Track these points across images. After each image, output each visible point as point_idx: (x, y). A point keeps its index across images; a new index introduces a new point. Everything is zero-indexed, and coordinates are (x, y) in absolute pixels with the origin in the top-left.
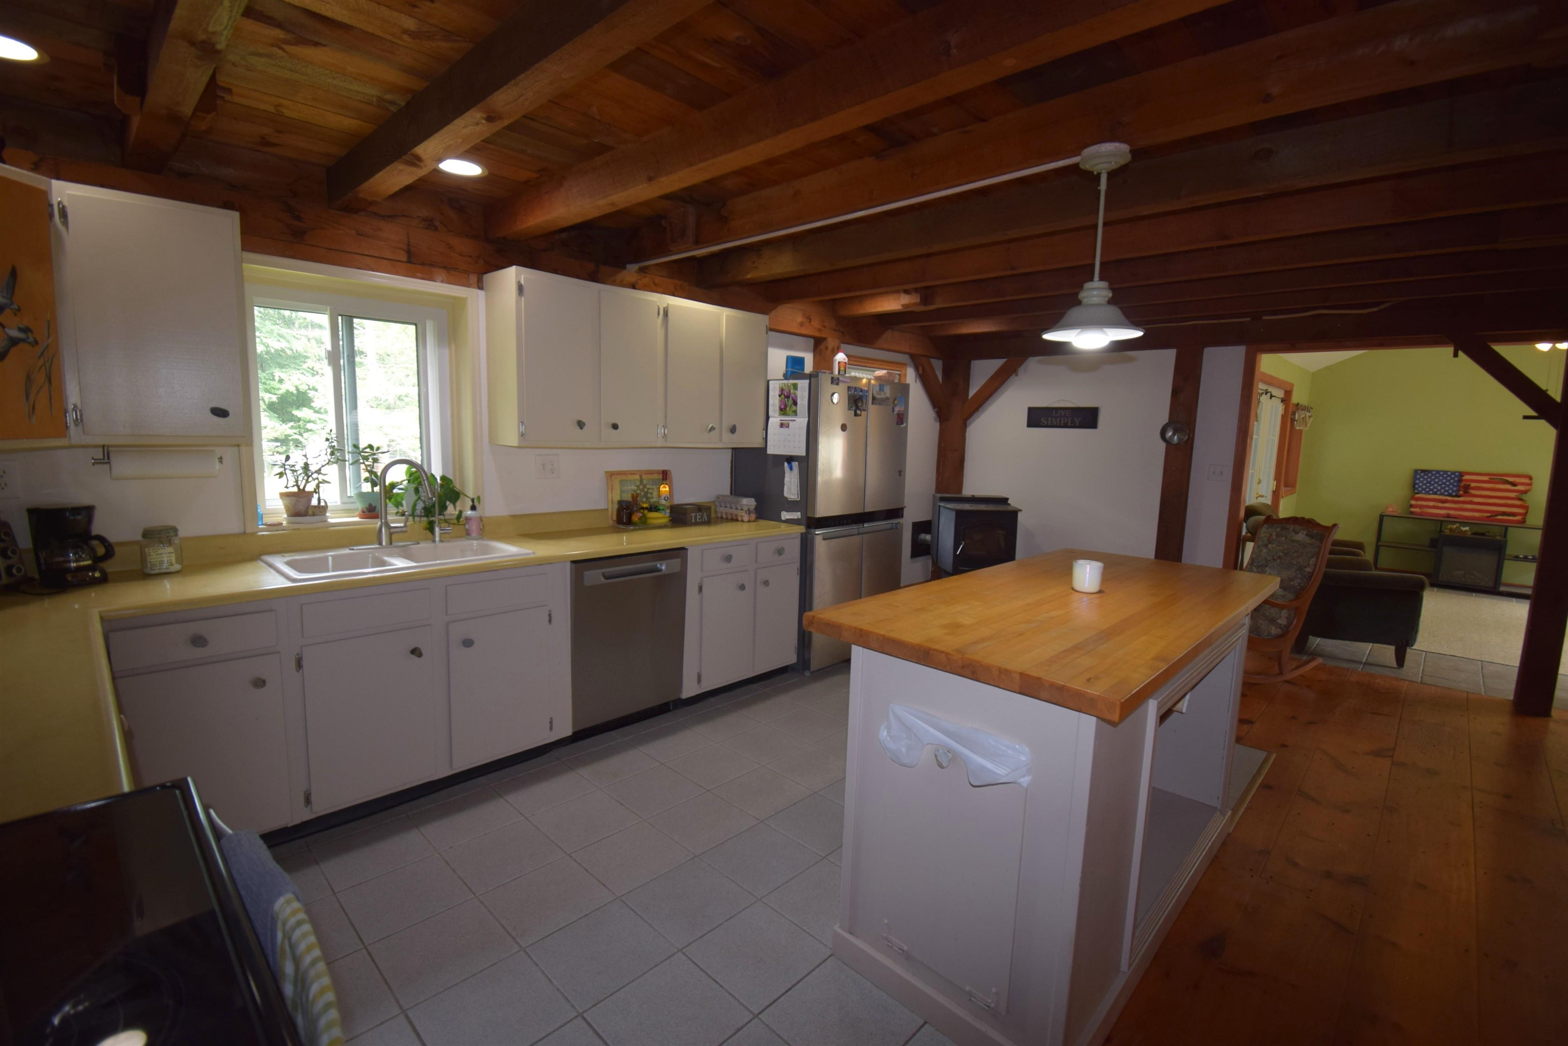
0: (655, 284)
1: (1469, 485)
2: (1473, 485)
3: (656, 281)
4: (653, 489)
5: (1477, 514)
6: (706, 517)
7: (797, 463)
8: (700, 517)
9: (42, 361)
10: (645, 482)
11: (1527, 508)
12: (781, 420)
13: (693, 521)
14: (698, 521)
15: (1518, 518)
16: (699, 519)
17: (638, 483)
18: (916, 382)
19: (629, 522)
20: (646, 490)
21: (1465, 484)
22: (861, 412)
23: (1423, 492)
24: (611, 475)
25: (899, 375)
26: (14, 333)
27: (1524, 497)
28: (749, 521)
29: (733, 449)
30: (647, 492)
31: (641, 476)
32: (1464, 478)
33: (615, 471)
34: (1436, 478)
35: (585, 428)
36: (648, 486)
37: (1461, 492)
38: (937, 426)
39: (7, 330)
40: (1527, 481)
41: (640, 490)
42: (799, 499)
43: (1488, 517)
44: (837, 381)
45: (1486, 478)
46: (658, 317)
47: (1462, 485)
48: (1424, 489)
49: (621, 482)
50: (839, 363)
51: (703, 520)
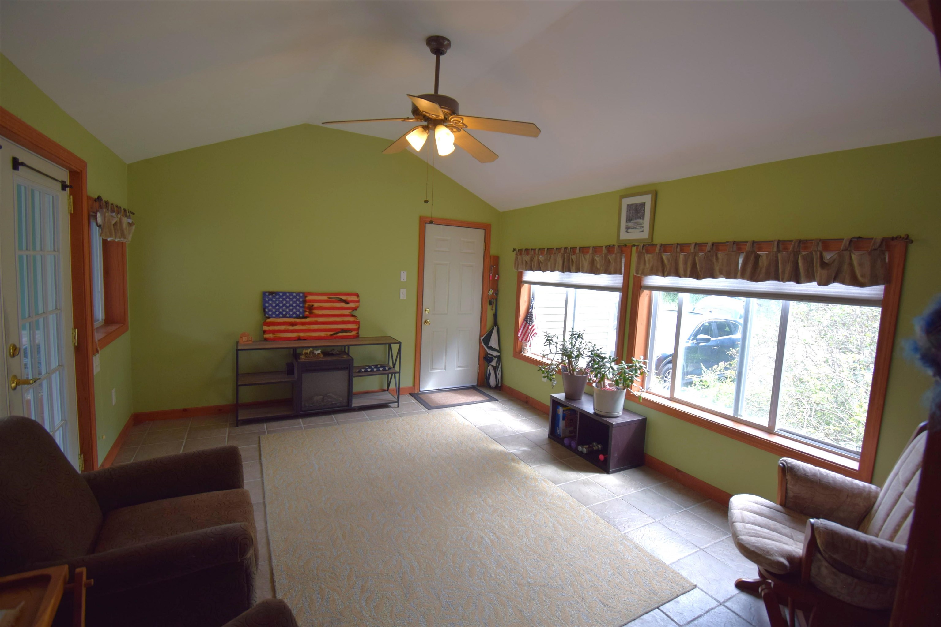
1: (313, 306)
2: (316, 305)
5: (322, 334)
11: (357, 323)
15: (354, 333)
21: (309, 305)
23: (274, 316)
27: (355, 313)
32: (307, 298)
34: (284, 299)
37: (307, 313)
40: (354, 298)
43: (331, 335)
45: (325, 298)
47: (307, 305)
48: (274, 313)
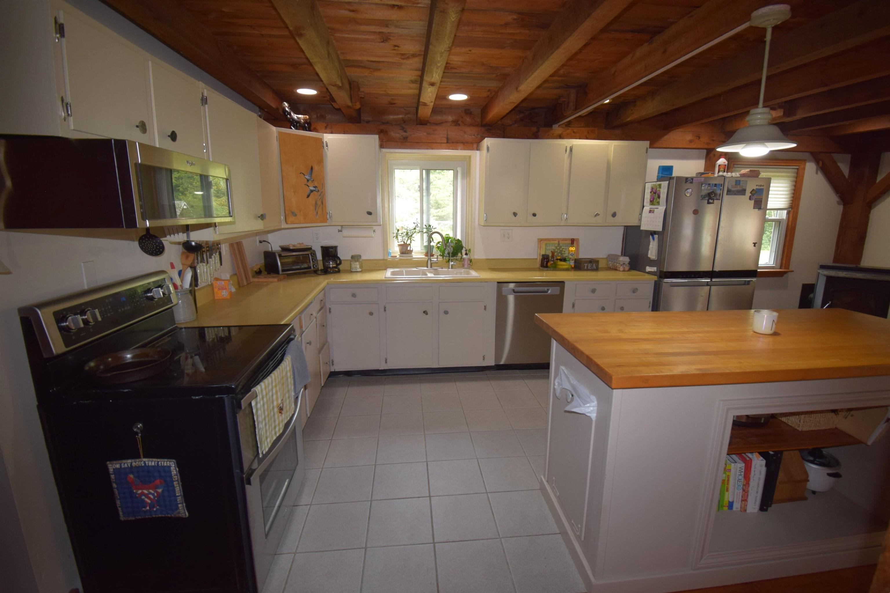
0: (574, 132)
3: (575, 131)
4: (565, 249)
6: (595, 267)
7: (657, 236)
8: (591, 266)
9: (320, 197)
10: (561, 245)
12: (650, 208)
13: (586, 268)
14: (589, 268)
16: (590, 267)
17: (557, 245)
18: (817, 173)
19: (547, 267)
20: (561, 249)
22: (714, 201)
24: (540, 241)
25: (798, 169)
26: (312, 188)
28: (624, 271)
29: (625, 226)
30: (562, 251)
31: (559, 242)
33: (544, 239)
35: (517, 216)
36: (563, 247)
38: (840, 208)
39: (310, 188)
41: (558, 249)
42: (656, 259)
44: (691, 181)
46: (566, 153)
49: (546, 244)
50: (719, 165)
51: (593, 268)
